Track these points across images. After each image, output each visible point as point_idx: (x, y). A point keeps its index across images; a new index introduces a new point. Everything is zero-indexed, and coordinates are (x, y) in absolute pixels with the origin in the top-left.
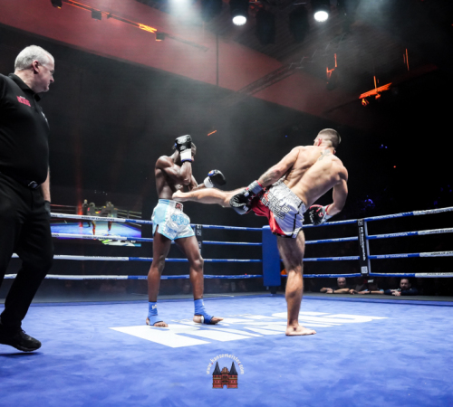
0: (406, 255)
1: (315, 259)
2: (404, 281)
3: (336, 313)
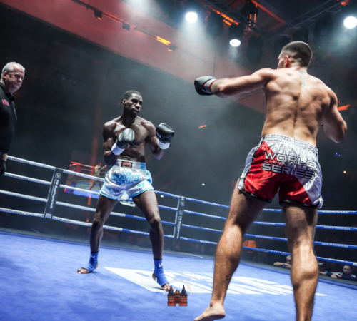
0: (346, 246)
2: (346, 267)
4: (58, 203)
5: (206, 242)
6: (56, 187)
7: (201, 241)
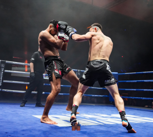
1: (135, 90)
3: (144, 117)
4: (5, 81)
5: (96, 96)
6: (2, 72)
7: (93, 96)
